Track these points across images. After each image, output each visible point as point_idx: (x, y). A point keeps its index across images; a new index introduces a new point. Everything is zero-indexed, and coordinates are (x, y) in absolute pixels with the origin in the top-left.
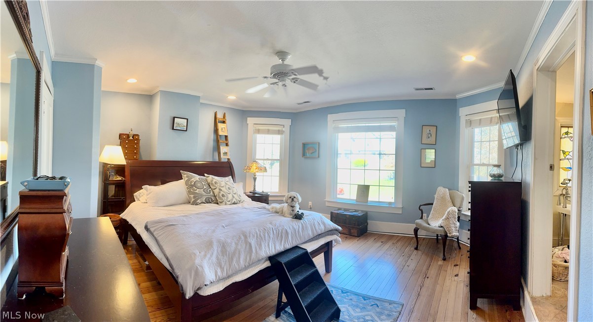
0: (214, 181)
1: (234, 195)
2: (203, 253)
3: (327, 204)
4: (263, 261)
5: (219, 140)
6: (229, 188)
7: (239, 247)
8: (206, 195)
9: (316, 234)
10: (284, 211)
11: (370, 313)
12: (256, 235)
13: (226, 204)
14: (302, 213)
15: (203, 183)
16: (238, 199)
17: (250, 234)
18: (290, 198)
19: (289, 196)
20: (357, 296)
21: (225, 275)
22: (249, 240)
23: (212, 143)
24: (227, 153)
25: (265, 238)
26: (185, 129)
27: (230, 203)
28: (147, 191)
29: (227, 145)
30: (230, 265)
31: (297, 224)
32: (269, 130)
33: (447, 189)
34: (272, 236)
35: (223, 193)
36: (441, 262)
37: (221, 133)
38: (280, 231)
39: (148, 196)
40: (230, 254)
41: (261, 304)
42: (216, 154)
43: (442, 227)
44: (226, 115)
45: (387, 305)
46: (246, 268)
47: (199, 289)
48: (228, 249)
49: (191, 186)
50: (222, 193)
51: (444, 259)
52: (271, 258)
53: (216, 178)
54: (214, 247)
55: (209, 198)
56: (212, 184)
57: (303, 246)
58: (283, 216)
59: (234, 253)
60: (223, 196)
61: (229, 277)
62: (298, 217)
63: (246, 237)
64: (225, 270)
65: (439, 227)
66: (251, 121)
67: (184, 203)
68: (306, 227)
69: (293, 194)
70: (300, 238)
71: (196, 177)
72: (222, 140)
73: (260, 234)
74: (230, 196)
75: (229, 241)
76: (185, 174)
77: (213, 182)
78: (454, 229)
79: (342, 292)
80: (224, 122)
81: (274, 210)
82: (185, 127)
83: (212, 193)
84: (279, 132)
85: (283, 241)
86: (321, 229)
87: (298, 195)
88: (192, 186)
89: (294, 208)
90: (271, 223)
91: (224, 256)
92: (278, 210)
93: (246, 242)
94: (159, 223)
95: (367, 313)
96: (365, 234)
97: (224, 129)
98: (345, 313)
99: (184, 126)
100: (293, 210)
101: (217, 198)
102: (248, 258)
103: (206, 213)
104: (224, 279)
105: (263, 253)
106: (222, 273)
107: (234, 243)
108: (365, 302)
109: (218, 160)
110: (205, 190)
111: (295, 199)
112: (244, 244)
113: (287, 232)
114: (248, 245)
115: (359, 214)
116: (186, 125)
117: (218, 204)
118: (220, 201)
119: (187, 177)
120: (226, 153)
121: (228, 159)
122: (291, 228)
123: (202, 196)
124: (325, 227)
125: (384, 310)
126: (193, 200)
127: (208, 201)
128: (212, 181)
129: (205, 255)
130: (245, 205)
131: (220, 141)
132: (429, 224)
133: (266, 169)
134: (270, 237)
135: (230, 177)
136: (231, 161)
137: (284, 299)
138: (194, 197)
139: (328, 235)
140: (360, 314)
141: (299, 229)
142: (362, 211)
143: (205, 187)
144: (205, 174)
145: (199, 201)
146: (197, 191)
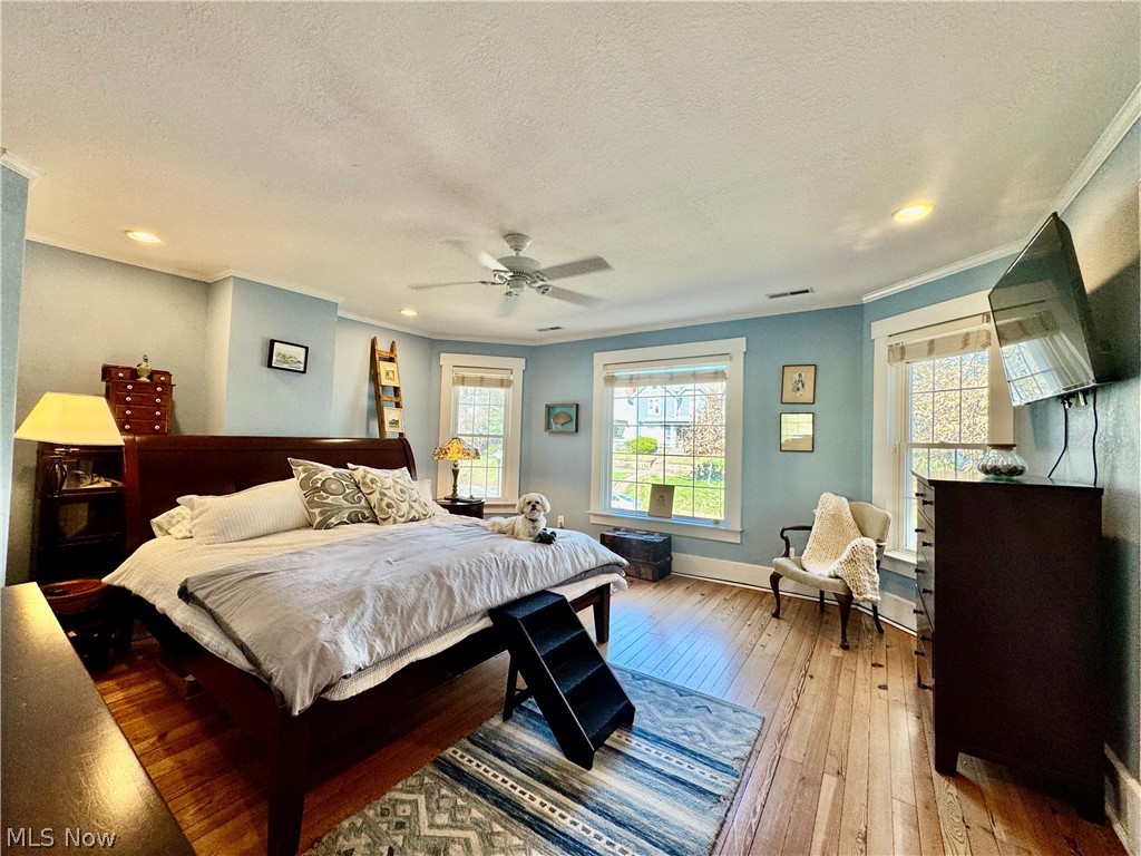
0: (370, 476)
1: (413, 504)
2: (338, 617)
3: (593, 520)
4: (478, 617)
5: (380, 396)
6: (402, 491)
7: (425, 595)
8: (350, 508)
9: (580, 570)
10: (516, 530)
11: (694, 720)
12: (461, 572)
13: (395, 522)
14: (553, 533)
15: (344, 483)
16: (421, 510)
17: (448, 569)
18: (529, 503)
19: (527, 501)
20: (663, 687)
21: (392, 649)
22: (447, 581)
23: (365, 402)
24: (398, 422)
25: (481, 575)
26: (302, 369)
27: (403, 520)
28: (192, 509)
29: (398, 405)
30: (404, 631)
31: (542, 552)
32: (482, 379)
33: (845, 500)
34: (494, 572)
35: (390, 501)
36: (836, 652)
37: (384, 381)
38: (512, 563)
39: (195, 522)
40: (405, 611)
41: (472, 700)
42: (375, 425)
43: (837, 577)
44: (397, 347)
45: (729, 711)
46: (441, 632)
47: (328, 688)
48: (400, 601)
49: (312, 490)
50: (386, 500)
51: (845, 647)
52: (492, 612)
53: (374, 471)
54: (367, 601)
55: (357, 513)
56: (364, 483)
57: (556, 591)
58: (516, 538)
59: (414, 608)
60: (389, 506)
61: (401, 653)
62: (546, 539)
63: (439, 576)
64: (393, 640)
65: (831, 577)
66: (447, 360)
67: (298, 528)
68: (561, 557)
69: (533, 496)
70: (551, 576)
71: (328, 471)
72: (388, 396)
73: (470, 570)
74: (405, 507)
75: (402, 586)
76: (300, 467)
77: (368, 480)
78: (869, 586)
79: (633, 677)
80: (391, 360)
81: (496, 528)
82: (302, 365)
83: (363, 502)
84: (502, 383)
85: (517, 582)
86: (589, 562)
87: (543, 497)
88: (317, 490)
89: (536, 524)
90: (492, 551)
91: (390, 615)
92: (505, 529)
93: (441, 585)
94: (223, 576)
95: (688, 720)
96: (668, 577)
97: (391, 374)
98: (643, 715)
99: (300, 362)
100: (534, 528)
101: (375, 510)
102: (446, 614)
103: (350, 543)
104: (391, 658)
105: (478, 602)
106: (387, 648)
107: (413, 590)
108: (682, 699)
109: (378, 437)
110: (349, 498)
111: (538, 507)
112: (437, 590)
113: (524, 566)
114: (445, 591)
115: (657, 539)
116: (303, 360)
117: (377, 523)
118: (384, 517)
119: (305, 471)
120: (395, 423)
121: (401, 434)
122: (533, 557)
123: (340, 509)
124: (597, 558)
125: (724, 719)
126: (319, 519)
127: (354, 519)
128: (364, 477)
129: (345, 620)
130: (437, 521)
131: (384, 398)
132: (804, 570)
133: (477, 453)
134: (491, 575)
135: (405, 468)
136: (408, 437)
137: (521, 683)
138: (321, 513)
139: (603, 573)
140: (676, 720)
141: (547, 562)
142: (661, 534)
143: (348, 491)
144: (349, 465)
145: (333, 520)
146: (328, 501)
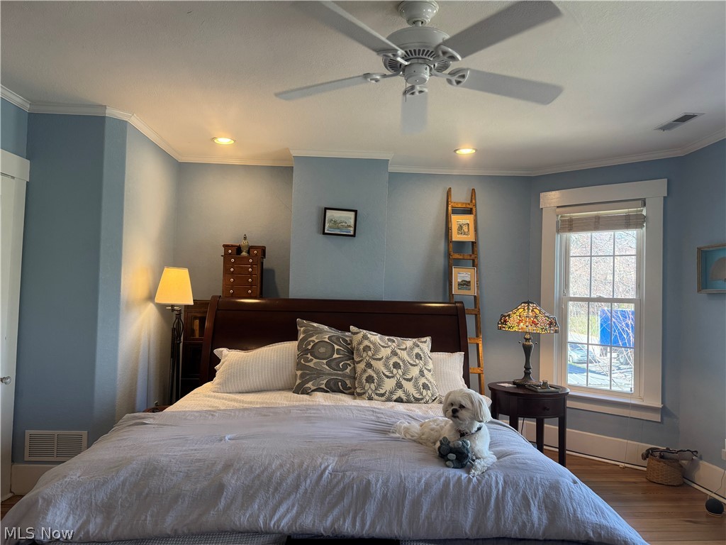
0: (367, 343)
1: (403, 381)
5: (451, 254)
6: (397, 364)
8: (329, 374)
13: (370, 398)
15: (337, 347)
18: (452, 405)
24: (469, 283)
26: (352, 233)
27: (383, 398)
29: (474, 264)
35: (374, 374)
37: (457, 237)
44: (478, 194)
49: (304, 352)
50: (370, 372)
55: (336, 381)
56: (358, 350)
60: (369, 380)
66: (551, 199)
67: (280, 389)
71: (327, 332)
72: (459, 254)
74: (389, 384)
76: (303, 326)
77: (363, 347)
80: (469, 211)
82: (352, 229)
97: (465, 228)
99: (350, 226)
101: (357, 382)
110: (333, 364)
116: (352, 224)
117: (354, 395)
119: (306, 333)
120: (465, 284)
121: (475, 297)
123: (319, 374)
126: (298, 382)
127: (334, 388)
128: (360, 343)
131: (454, 256)
135: (431, 338)
138: (302, 376)
143: (335, 356)
144: (352, 328)
145: (309, 385)
146: (311, 364)
